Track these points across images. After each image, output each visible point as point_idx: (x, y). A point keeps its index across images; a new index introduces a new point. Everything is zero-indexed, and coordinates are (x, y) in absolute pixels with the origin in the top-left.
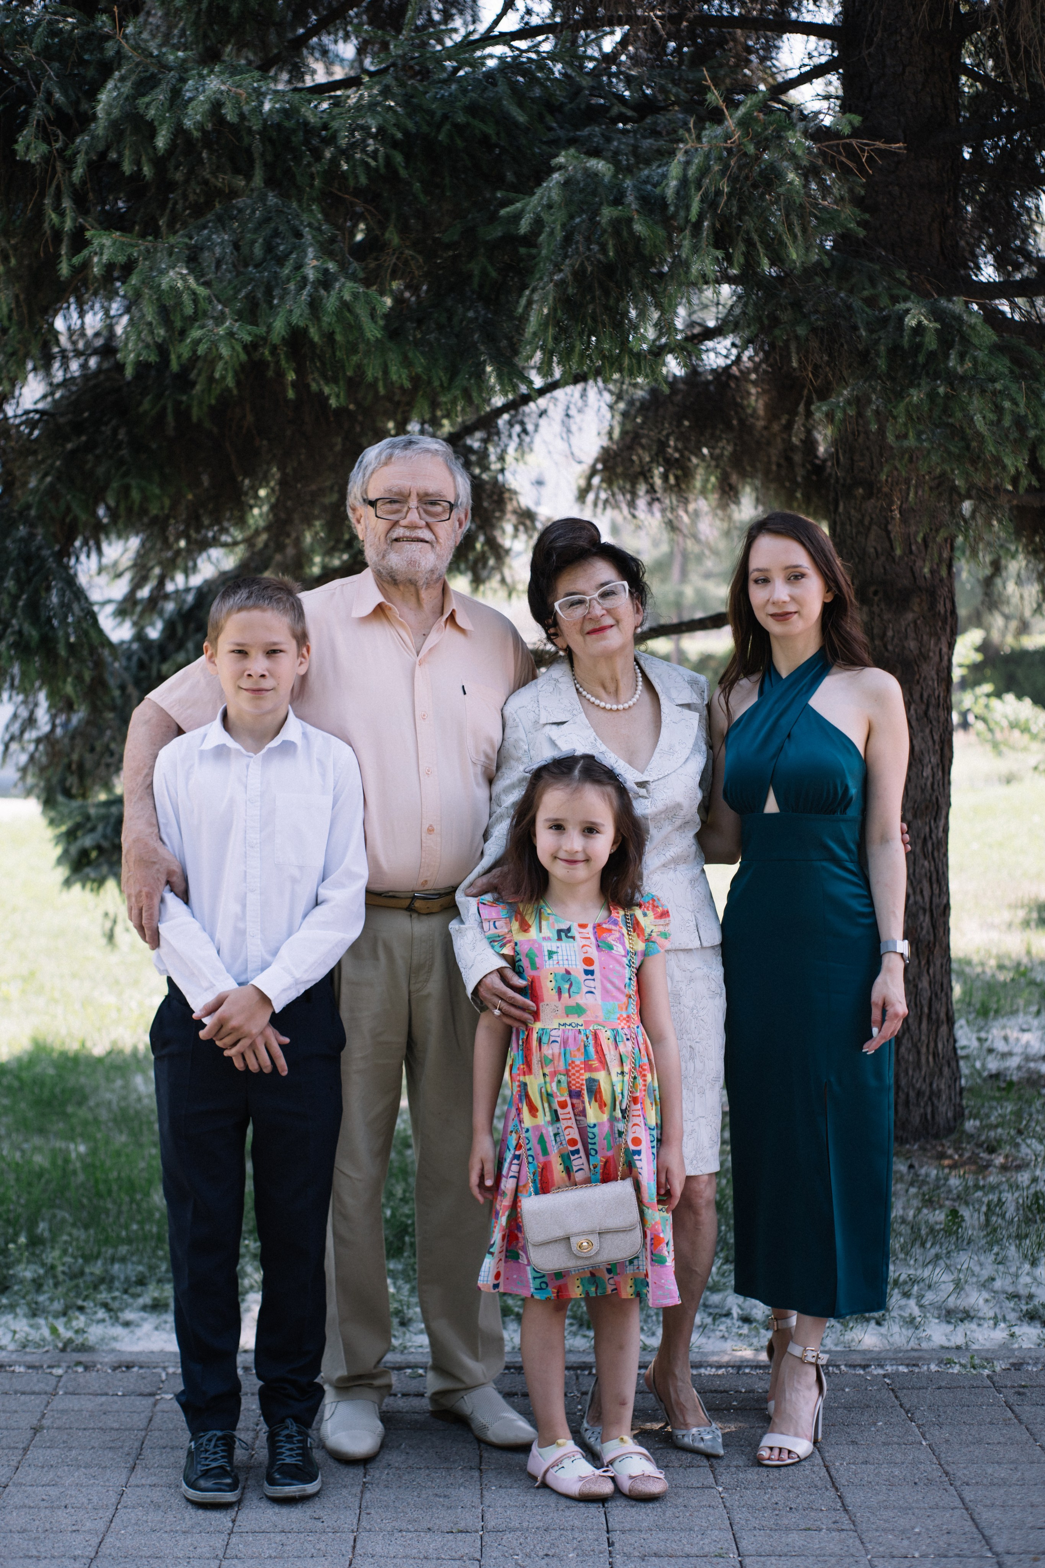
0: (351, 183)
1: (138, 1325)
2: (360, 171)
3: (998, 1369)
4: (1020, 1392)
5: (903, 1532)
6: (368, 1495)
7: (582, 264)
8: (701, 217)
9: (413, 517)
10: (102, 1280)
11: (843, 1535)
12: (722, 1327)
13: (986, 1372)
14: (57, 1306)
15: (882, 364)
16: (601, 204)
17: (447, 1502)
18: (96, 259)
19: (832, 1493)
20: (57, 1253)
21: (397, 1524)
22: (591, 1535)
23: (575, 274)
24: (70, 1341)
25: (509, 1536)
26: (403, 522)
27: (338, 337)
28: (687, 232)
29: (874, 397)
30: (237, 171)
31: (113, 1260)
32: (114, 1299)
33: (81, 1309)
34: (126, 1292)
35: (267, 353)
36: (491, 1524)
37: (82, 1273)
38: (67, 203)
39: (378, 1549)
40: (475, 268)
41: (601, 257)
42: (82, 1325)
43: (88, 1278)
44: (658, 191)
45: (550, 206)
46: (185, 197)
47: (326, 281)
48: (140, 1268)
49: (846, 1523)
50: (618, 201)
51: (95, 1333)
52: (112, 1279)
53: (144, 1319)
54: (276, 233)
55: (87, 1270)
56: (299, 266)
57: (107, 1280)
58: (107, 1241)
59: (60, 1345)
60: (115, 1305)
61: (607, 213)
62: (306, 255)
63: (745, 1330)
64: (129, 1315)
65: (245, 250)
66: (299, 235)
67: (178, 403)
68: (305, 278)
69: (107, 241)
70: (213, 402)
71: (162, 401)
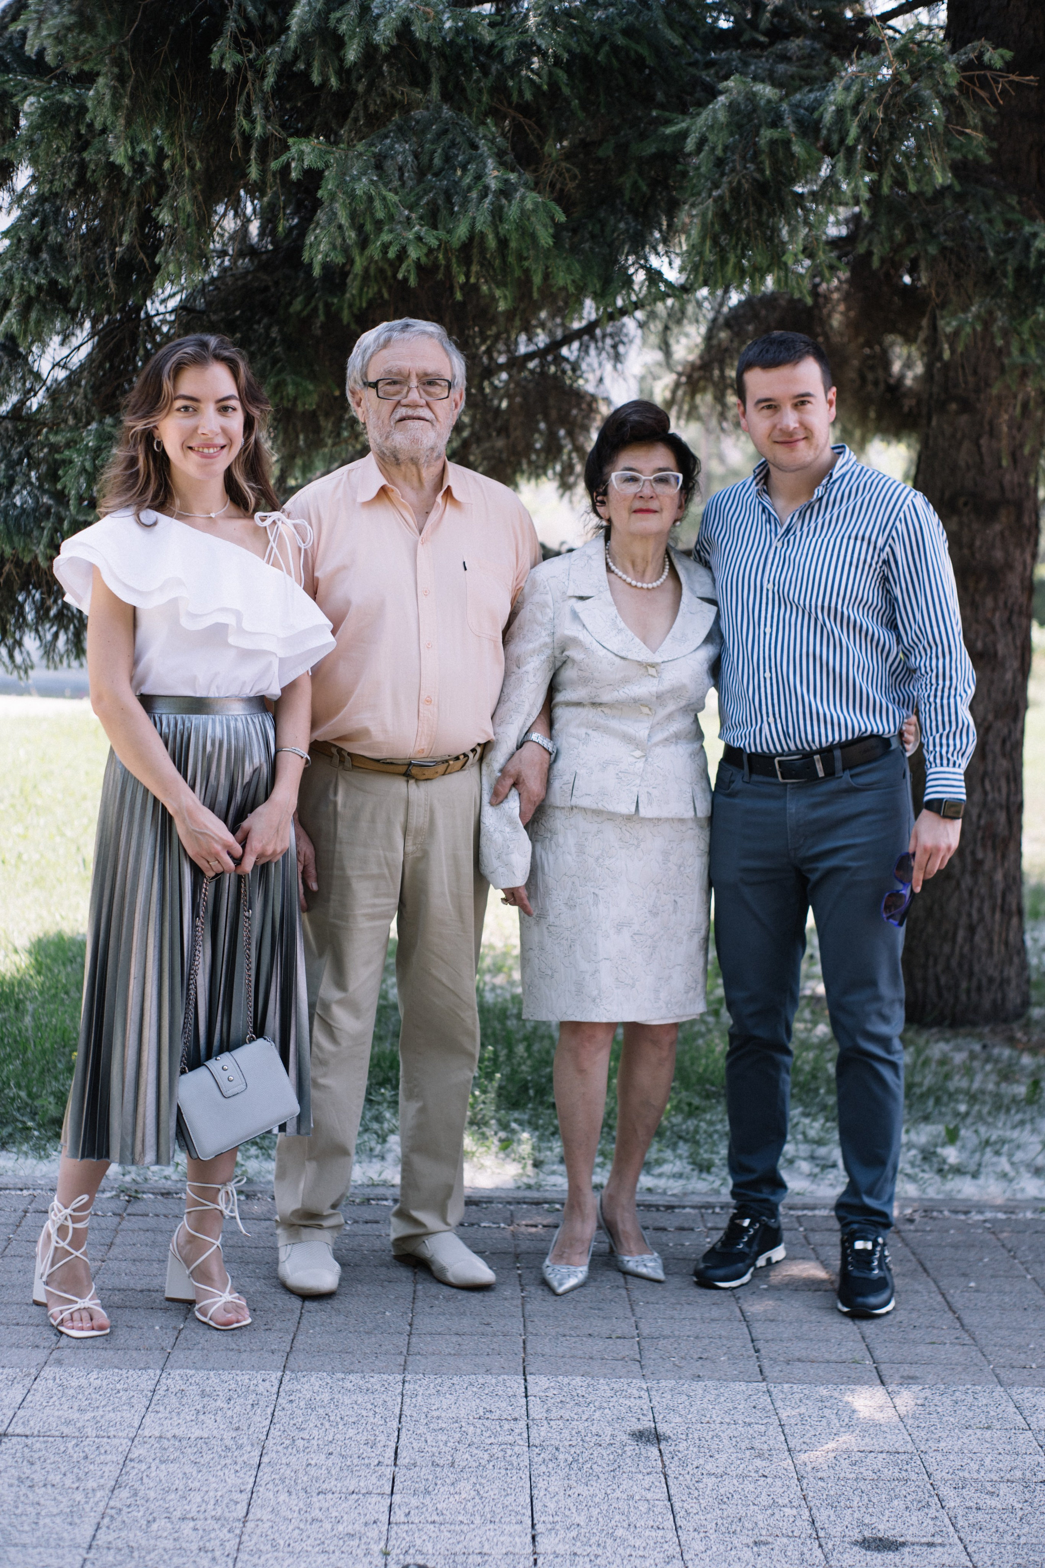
0: (515, 97)
2: (525, 86)
5: (1020, 1347)
6: (528, 1307)
7: (739, 182)
8: (857, 140)
9: (415, 396)
11: (966, 1348)
12: (831, 1176)
15: (1009, 283)
16: (760, 126)
17: (601, 1314)
18: (293, 165)
19: (950, 1315)
21: (561, 1330)
22: (738, 1343)
23: (732, 190)
25: (662, 1343)
26: (404, 402)
27: (513, 244)
28: (841, 155)
29: (999, 314)
30: (414, 83)
35: (441, 256)
36: (646, 1331)
38: (257, 111)
39: (547, 1350)
40: (626, 182)
41: (757, 176)
44: (816, 115)
45: (712, 126)
46: (366, 107)
47: (506, 191)
49: (967, 1339)
50: (776, 122)
54: (453, 144)
56: (479, 177)
61: (767, 134)
62: (485, 165)
65: (425, 159)
66: (475, 147)
67: (328, 306)
68: (486, 188)
69: (306, 147)
70: (364, 305)
71: (313, 304)
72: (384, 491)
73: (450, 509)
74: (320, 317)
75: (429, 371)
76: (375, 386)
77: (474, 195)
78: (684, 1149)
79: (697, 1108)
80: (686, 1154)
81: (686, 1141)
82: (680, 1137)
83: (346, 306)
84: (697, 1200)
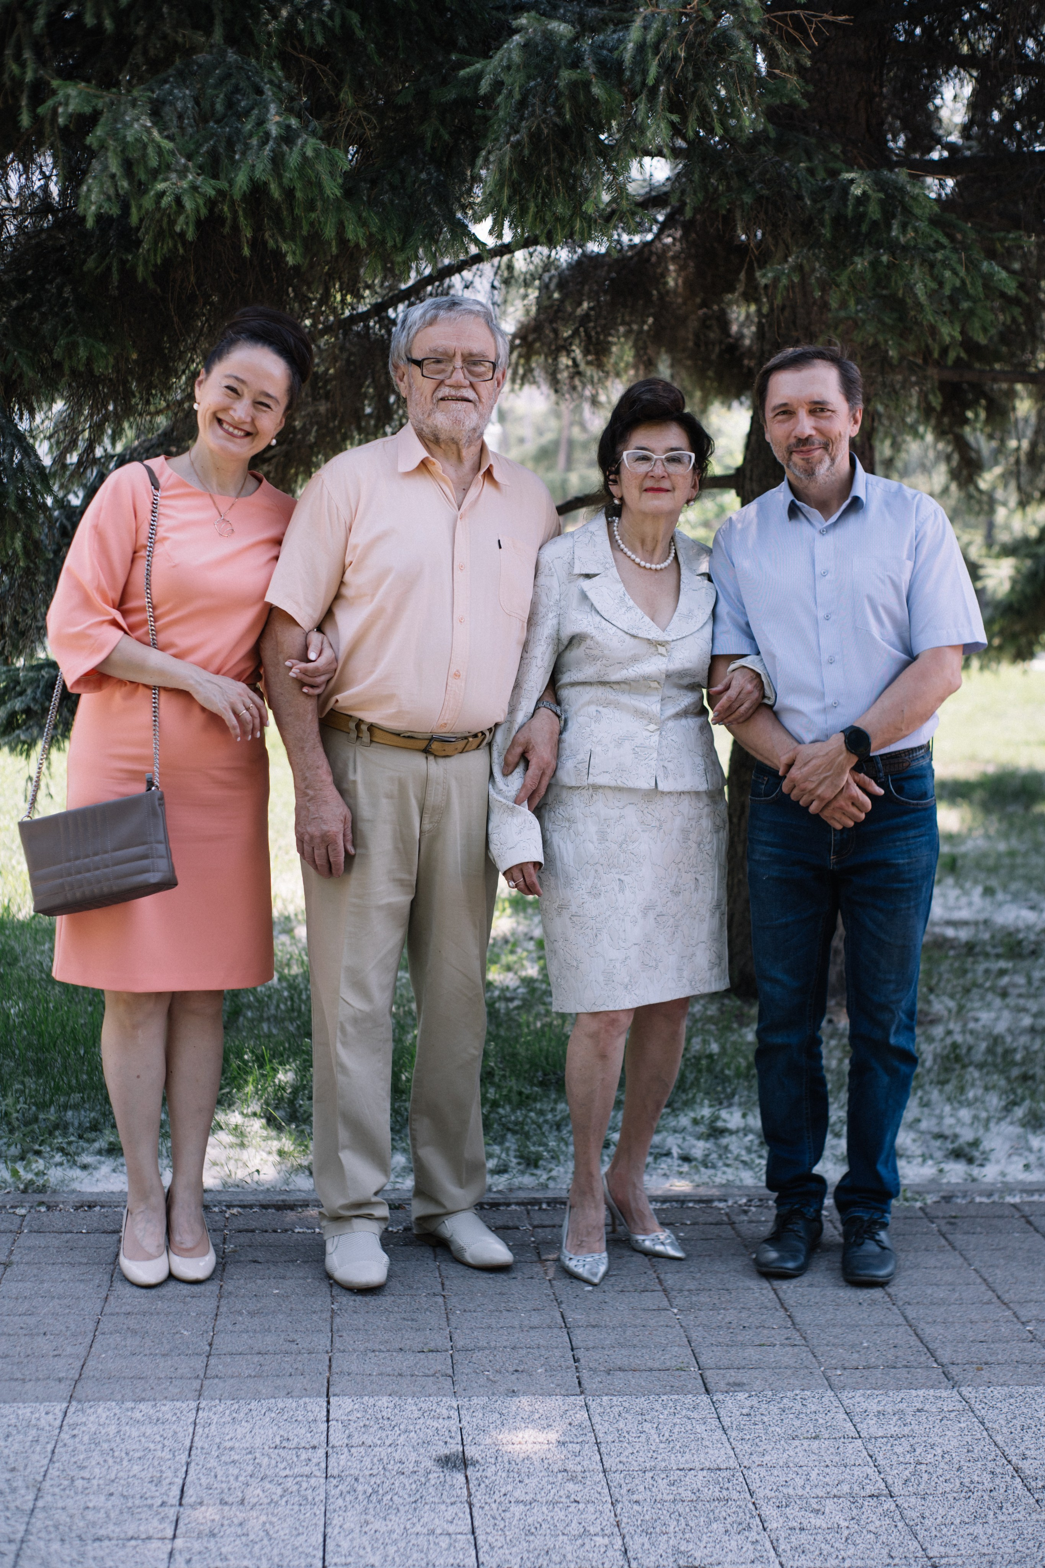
0: (306, 41)
1: (95, 1168)
2: (317, 29)
3: (929, 1202)
4: (952, 1221)
5: (853, 1346)
6: (337, 1320)
7: (539, 125)
8: (658, 81)
9: (459, 376)
10: (56, 1127)
11: (796, 1349)
12: (663, 1166)
13: (918, 1204)
14: (14, 1151)
15: (826, 232)
16: (559, 67)
17: (415, 1325)
18: (60, 110)
19: (782, 1313)
20: (10, 1100)
21: (369, 1345)
22: (557, 1353)
23: (531, 136)
24: (31, 1182)
25: (478, 1355)
26: (448, 382)
27: (299, 194)
28: (643, 96)
29: (817, 265)
30: (196, 27)
31: (65, 1107)
32: (70, 1143)
33: (38, 1153)
34: (80, 1137)
35: (226, 209)
36: (460, 1344)
37: (36, 1120)
38: (27, 55)
39: (354, 1368)
40: (427, 130)
41: (557, 120)
42: (41, 1168)
43: (43, 1125)
44: (616, 54)
45: (509, 68)
46: (146, 52)
47: (288, 137)
48: (93, 1115)
49: (797, 1338)
50: (576, 63)
51: (55, 1175)
52: (66, 1127)
53: (100, 1162)
54: (237, 89)
55: (41, 1116)
56: (261, 122)
57: (61, 1126)
58: (58, 1089)
59: (22, 1187)
60: (72, 1149)
61: (566, 75)
62: (268, 111)
63: (685, 1168)
64: (86, 1159)
65: (205, 104)
66: (260, 92)
67: (123, 262)
68: (267, 134)
69: (72, 91)
70: (159, 261)
71: (107, 261)
72: (424, 465)
73: (488, 488)
74: (115, 276)
75: (475, 351)
76: (419, 363)
77: (254, 142)
78: (511, 1142)
79: (528, 1097)
80: (514, 1147)
81: (514, 1132)
82: (509, 1129)
83: (141, 262)
84: (522, 1195)
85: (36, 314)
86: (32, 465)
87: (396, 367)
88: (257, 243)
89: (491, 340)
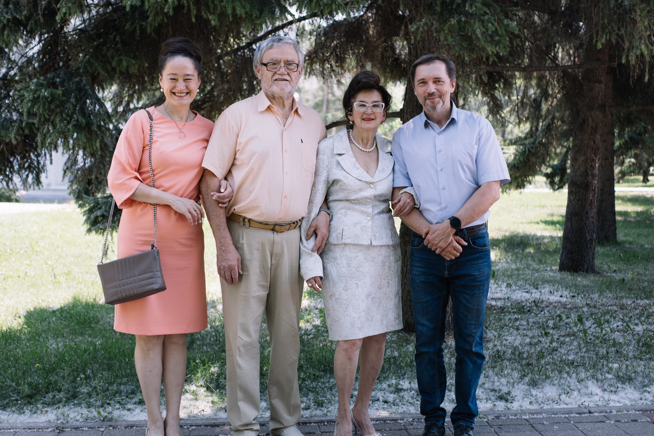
1: (134, 410)
3: (490, 419)
4: (500, 427)
9: (283, 70)
10: (117, 392)
12: (376, 405)
13: (485, 420)
14: (99, 403)
15: (438, 9)
20: (96, 382)
24: (106, 417)
26: (278, 73)
29: (435, 22)
31: (120, 384)
32: (122, 400)
33: (109, 404)
34: (127, 397)
37: (108, 390)
42: (110, 410)
43: (111, 392)
48: (132, 387)
51: (116, 413)
52: (121, 392)
53: (135, 408)
55: (110, 388)
57: (119, 392)
58: (117, 376)
59: (102, 419)
60: (123, 402)
63: (386, 406)
64: (129, 406)
67: (141, 26)
70: (156, 25)
71: (135, 25)
72: (269, 108)
73: (296, 117)
74: (138, 31)
75: (289, 59)
76: (265, 65)
78: (311, 396)
79: (317, 377)
80: (312, 398)
81: (312, 392)
82: (310, 390)
83: (149, 25)
84: (317, 419)
85: (105, 48)
86: (104, 111)
87: (256, 67)
88: (198, 17)
89: (296, 54)
